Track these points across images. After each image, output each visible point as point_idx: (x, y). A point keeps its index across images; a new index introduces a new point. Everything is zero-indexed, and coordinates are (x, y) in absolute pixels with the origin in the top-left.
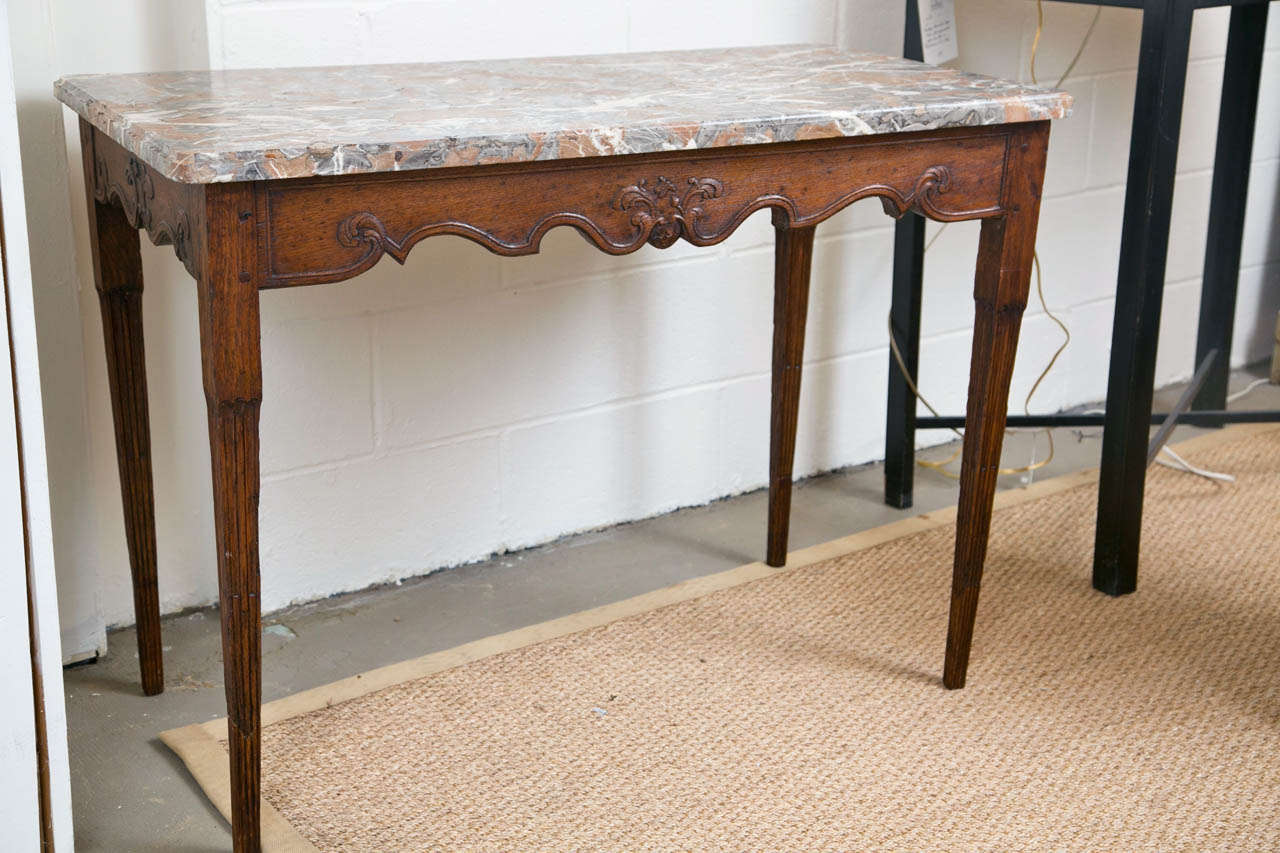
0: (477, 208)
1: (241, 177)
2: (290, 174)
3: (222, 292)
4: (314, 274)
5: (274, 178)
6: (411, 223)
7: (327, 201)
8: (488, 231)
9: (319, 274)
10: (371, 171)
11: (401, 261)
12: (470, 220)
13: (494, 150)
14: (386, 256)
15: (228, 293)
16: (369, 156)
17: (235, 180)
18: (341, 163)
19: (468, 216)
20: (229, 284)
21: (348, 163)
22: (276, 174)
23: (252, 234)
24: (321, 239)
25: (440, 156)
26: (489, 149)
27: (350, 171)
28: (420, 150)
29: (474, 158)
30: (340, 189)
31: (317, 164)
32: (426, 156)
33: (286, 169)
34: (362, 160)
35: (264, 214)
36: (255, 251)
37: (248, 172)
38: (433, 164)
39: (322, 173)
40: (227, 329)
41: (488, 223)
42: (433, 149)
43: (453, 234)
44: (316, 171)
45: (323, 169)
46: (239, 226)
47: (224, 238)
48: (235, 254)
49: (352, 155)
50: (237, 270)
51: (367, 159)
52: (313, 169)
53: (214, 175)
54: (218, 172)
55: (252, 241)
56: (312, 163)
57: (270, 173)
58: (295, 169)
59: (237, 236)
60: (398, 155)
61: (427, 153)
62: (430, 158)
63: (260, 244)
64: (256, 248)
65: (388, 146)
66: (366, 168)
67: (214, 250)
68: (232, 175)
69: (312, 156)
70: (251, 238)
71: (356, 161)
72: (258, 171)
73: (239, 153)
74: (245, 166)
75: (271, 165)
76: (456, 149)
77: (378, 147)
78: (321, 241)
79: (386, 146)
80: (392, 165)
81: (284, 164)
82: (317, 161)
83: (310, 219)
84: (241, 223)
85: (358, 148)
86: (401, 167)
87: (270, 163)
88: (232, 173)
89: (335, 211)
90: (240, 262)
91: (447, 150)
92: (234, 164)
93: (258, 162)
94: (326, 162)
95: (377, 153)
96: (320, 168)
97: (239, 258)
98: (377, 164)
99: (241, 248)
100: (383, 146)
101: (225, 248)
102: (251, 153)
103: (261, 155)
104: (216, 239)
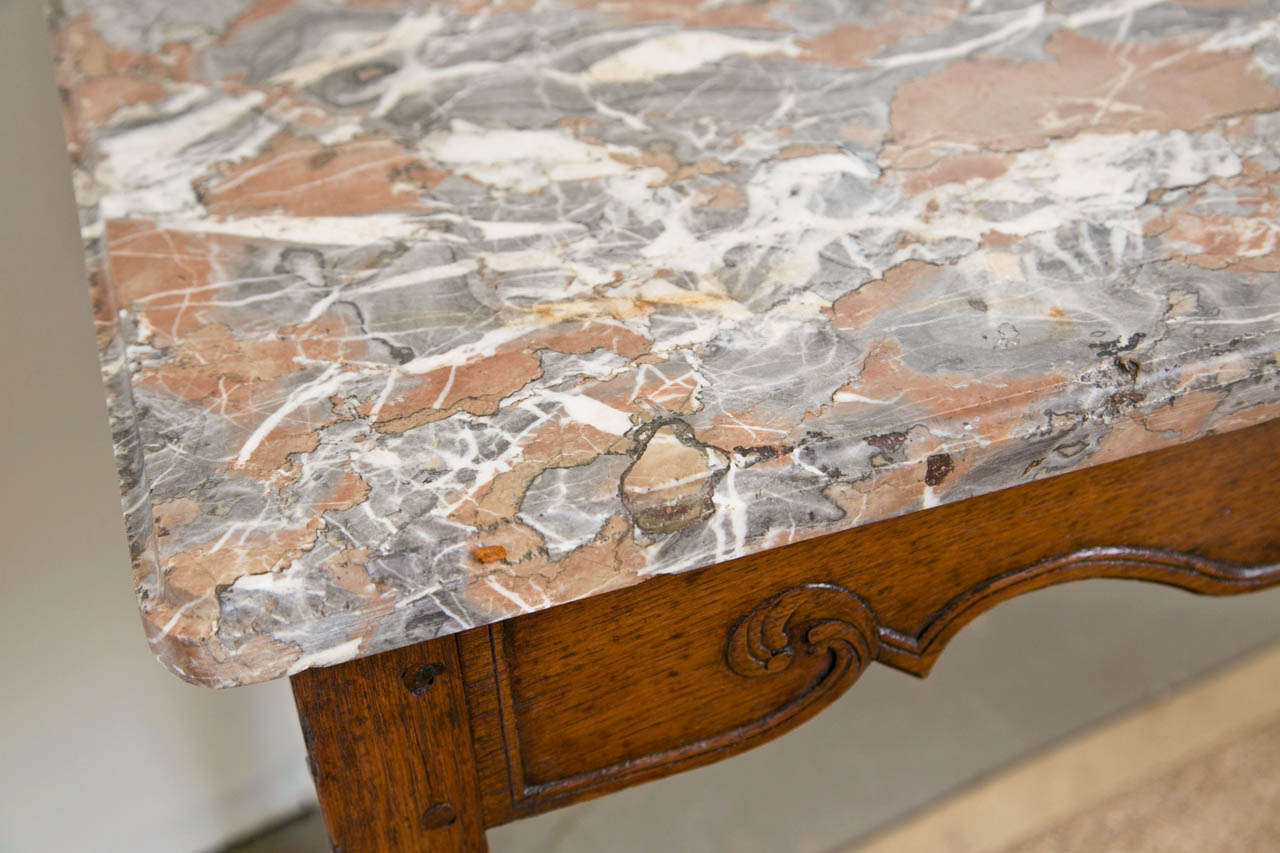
1: (388, 641)
2: (563, 597)
5: (507, 616)
10: (843, 526)
11: (920, 672)
14: (873, 671)
16: (836, 490)
17: (368, 652)
18: (740, 529)
20: (394, 840)
21: (761, 523)
22: (517, 607)
23: (452, 715)
24: (673, 674)
25: (1080, 441)
27: (769, 540)
28: (1017, 435)
29: (1197, 422)
31: (654, 550)
32: (1034, 453)
33: (548, 583)
34: (813, 506)
35: (486, 661)
36: (467, 753)
37: (411, 624)
39: (674, 569)
44: (651, 568)
45: (675, 557)
46: (408, 703)
47: (361, 744)
48: (402, 772)
49: (782, 501)
50: (412, 805)
51: (832, 503)
52: (642, 564)
53: (293, 657)
54: (305, 645)
55: (452, 731)
56: (637, 552)
57: (491, 610)
58: (580, 579)
59: (402, 729)
60: (939, 468)
61: (1039, 442)
62: (1045, 455)
63: (481, 732)
64: (468, 743)
65: (901, 434)
66: (825, 523)
67: (334, 778)
68: (358, 641)
69: (638, 531)
70: (449, 725)
71: (790, 514)
72: (448, 612)
73: (379, 561)
74: (405, 610)
75: (497, 587)
76: (1142, 415)
77: (864, 443)
78: (672, 679)
79: (890, 435)
80: (914, 498)
81: (542, 575)
82: (654, 542)
83: (636, 634)
84: (412, 696)
85: (797, 461)
86: (942, 499)
87: (491, 581)
88: (356, 637)
89: (717, 598)
90: (421, 786)
91: (1107, 419)
92: (357, 613)
93: (452, 590)
94: (688, 536)
95: (868, 477)
96: (666, 559)
97: (416, 777)
98: (863, 507)
99: (420, 754)
100: (882, 436)
101: (367, 765)
102: (420, 551)
103: (449, 554)
104: (334, 749)
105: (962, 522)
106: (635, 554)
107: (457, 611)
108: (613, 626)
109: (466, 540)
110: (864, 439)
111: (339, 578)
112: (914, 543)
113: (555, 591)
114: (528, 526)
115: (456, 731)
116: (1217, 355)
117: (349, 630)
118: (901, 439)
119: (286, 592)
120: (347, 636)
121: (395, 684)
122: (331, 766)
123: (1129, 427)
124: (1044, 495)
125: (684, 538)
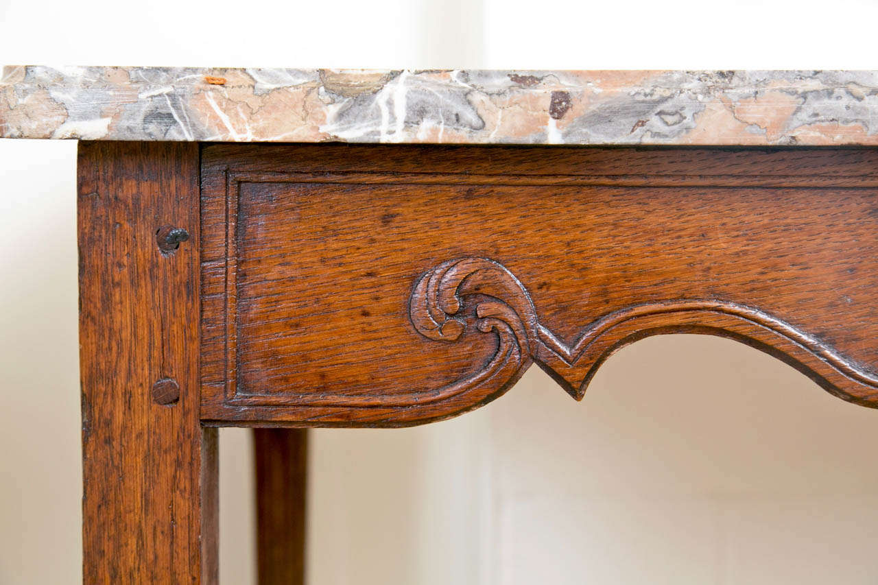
0: (794, 271)
1: (129, 129)
2: (261, 133)
3: (108, 423)
4: (343, 400)
5: (219, 137)
6: (605, 293)
7: (387, 219)
8: (819, 335)
9: (357, 400)
11: (576, 391)
12: (771, 299)
13: (840, 105)
14: (534, 374)
15: (124, 427)
16: (477, 98)
17: (115, 136)
18: (401, 113)
19: (766, 288)
20: (128, 405)
21: (419, 112)
22: (226, 130)
23: (188, 285)
24: (365, 314)
25: (678, 113)
26: (826, 102)
28: (624, 91)
29: (780, 124)
30: (420, 192)
31: (333, 110)
32: (639, 112)
33: (251, 114)
34: (458, 108)
35: (220, 241)
36: (195, 332)
38: (655, 132)
40: (118, 515)
41: (822, 313)
42: (659, 93)
43: (722, 332)
44: (331, 129)
45: (349, 123)
46: (157, 263)
47: (117, 290)
48: (143, 332)
49: (433, 94)
50: (146, 372)
51: (473, 109)
52: (323, 122)
53: (61, 118)
54: (71, 111)
55: (187, 304)
56: (320, 107)
57: (207, 125)
58: (276, 119)
59: (149, 287)
60: (560, 103)
61: (643, 102)
62: (649, 117)
63: (208, 314)
64: (197, 321)
65: (537, 79)
66: (467, 129)
67: (93, 319)
68: (108, 121)
69: (322, 89)
70: (185, 296)
71: (440, 110)
72: (176, 117)
73: (140, 71)
74: (145, 102)
75: (213, 104)
76: (730, 101)
77: (509, 79)
78: (365, 319)
79: (530, 77)
80: (540, 127)
81: (247, 104)
82: (333, 102)
83: (338, 261)
84: (162, 257)
85: (454, 78)
86: (566, 135)
87: (209, 96)
88: (107, 116)
89: (406, 246)
90: (156, 353)
91: (700, 97)
92: (111, 93)
93: (180, 95)
94: (360, 105)
95: (503, 93)
96: (342, 122)
97: (154, 344)
98: (499, 123)
99: (159, 319)
100: (522, 77)
101: (119, 315)
102: (169, 72)
103: (188, 79)
104: (97, 290)
105: (610, 235)
106: (318, 109)
107: (182, 117)
108: (321, 246)
109: (203, 73)
110: (509, 75)
111: (109, 76)
112: (568, 244)
113: (256, 124)
114: (249, 75)
115: (190, 304)
116: (801, 79)
117: (103, 107)
118: (536, 81)
119: (71, 75)
120: (102, 112)
121: (150, 239)
122: (92, 305)
123: (719, 111)
124: (680, 230)
125: (357, 107)
